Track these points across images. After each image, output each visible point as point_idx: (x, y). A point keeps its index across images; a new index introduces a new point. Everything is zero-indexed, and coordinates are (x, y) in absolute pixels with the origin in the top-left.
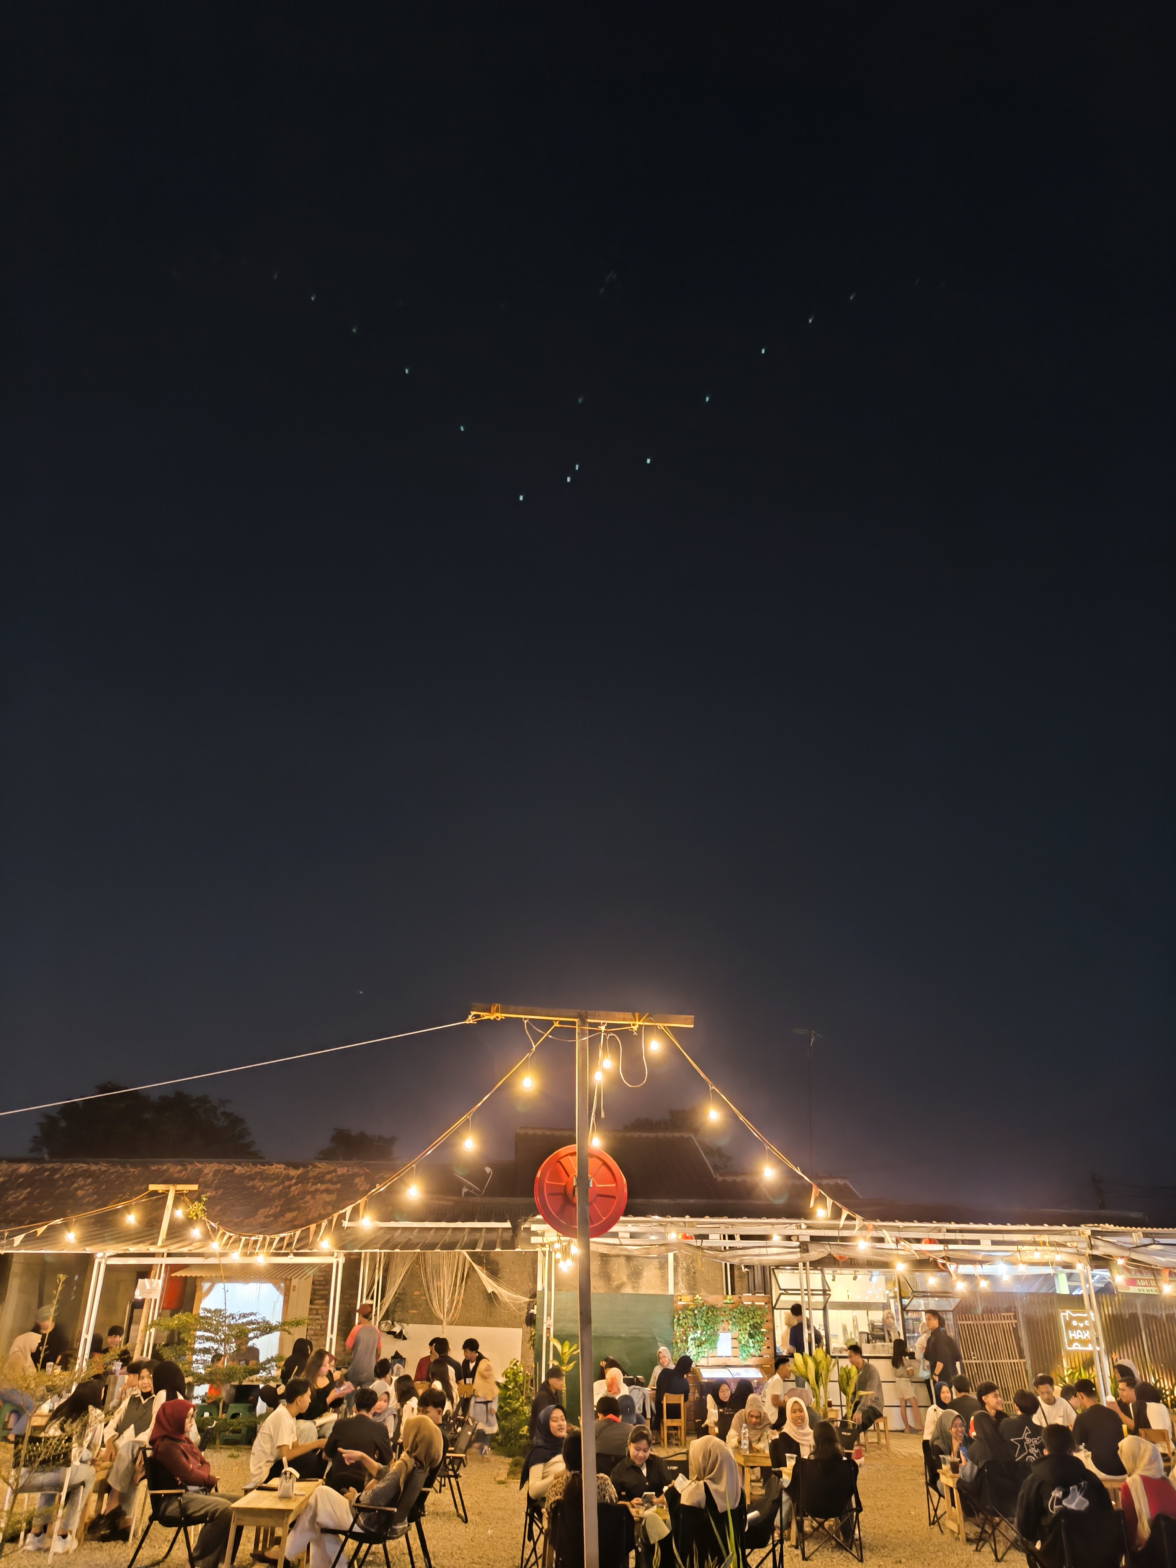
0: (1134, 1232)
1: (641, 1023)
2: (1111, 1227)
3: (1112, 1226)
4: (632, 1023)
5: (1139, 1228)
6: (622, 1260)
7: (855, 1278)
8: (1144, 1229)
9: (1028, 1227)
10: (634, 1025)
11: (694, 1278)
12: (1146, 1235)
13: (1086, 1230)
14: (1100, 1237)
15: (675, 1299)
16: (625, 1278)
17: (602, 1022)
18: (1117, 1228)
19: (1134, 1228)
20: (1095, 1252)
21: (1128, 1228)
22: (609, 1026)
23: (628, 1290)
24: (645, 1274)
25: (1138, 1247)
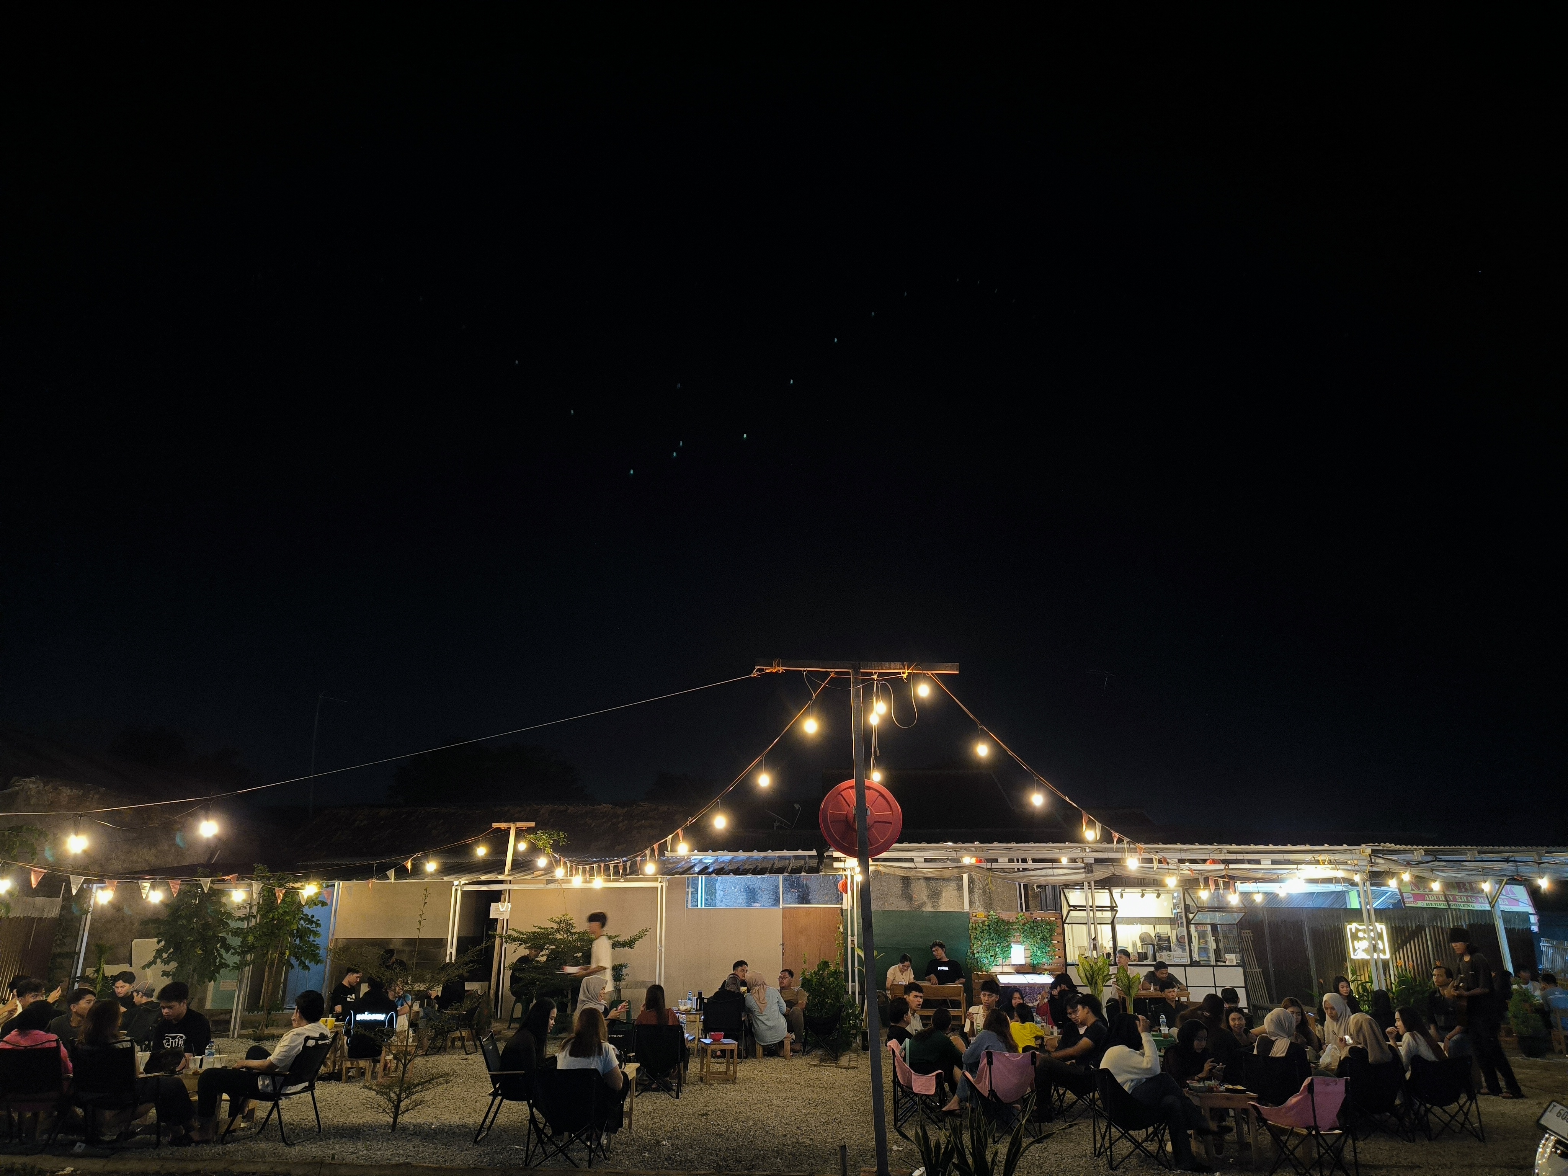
0: (1416, 849)
3: (1393, 845)
4: (901, 671)
5: (1421, 847)
6: (923, 882)
8: (1426, 847)
9: (1308, 847)
10: (904, 673)
11: (990, 897)
12: (1427, 852)
13: (1367, 849)
14: (1381, 855)
15: (971, 915)
17: (874, 671)
18: (1398, 847)
20: (1375, 869)
21: (1409, 847)
22: (880, 675)
25: (1421, 863)
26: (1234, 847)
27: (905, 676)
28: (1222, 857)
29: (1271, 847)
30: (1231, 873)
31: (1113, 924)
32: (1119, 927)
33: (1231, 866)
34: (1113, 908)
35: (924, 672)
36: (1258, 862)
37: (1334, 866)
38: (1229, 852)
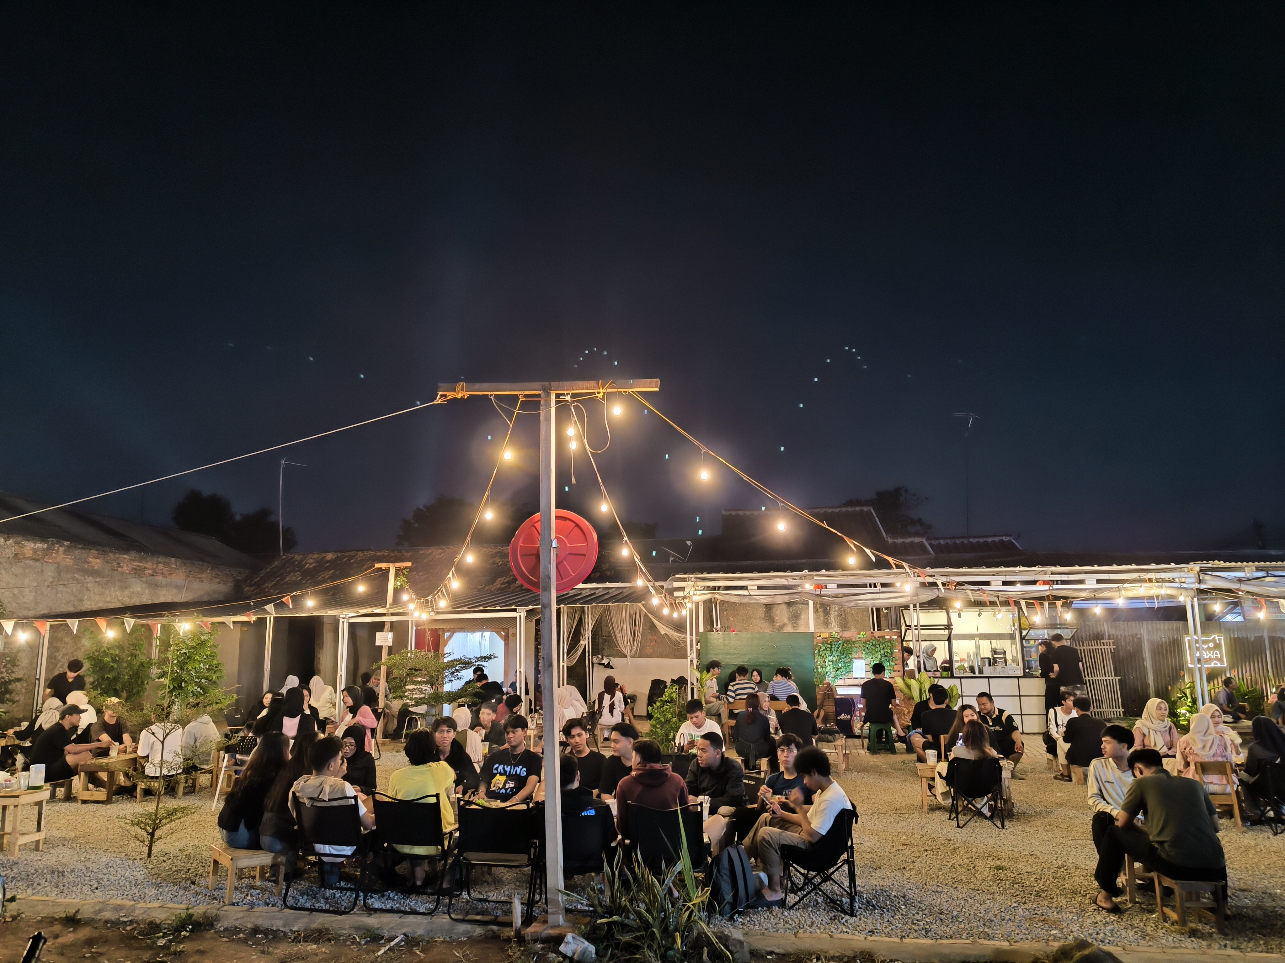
0: (1247, 566)
1: (604, 390)
2: (1222, 564)
3: (1222, 562)
4: (596, 391)
5: (1251, 563)
6: (784, 607)
7: (980, 615)
8: (1256, 563)
9: (1134, 567)
10: (599, 393)
11: (845, 619)
12: (1258, 569)
13: (1196, 567)
14: (1210, 573)
15: (815, 635)
16: (786, 621)
17: (566, 392)
18: (1228, 564)
19: (1245, 563)
20: (1203, 586)
21: (1239, 563)
22: (574, 396)
23: (789, 629)
24: (802, 617)
25: (1250, 580)
26: (1059, 569)
27: (600, 395)
28: (1047, 578)
29: (1096, 568)
30: (1056, 593)
31: (949, 640)
32: (955, 643)
33: (1055, 587)
34: (949, 627)
35: (619, 390)
36: (1081, 582)
37: (1160, 584)
38: (1052, 573)
